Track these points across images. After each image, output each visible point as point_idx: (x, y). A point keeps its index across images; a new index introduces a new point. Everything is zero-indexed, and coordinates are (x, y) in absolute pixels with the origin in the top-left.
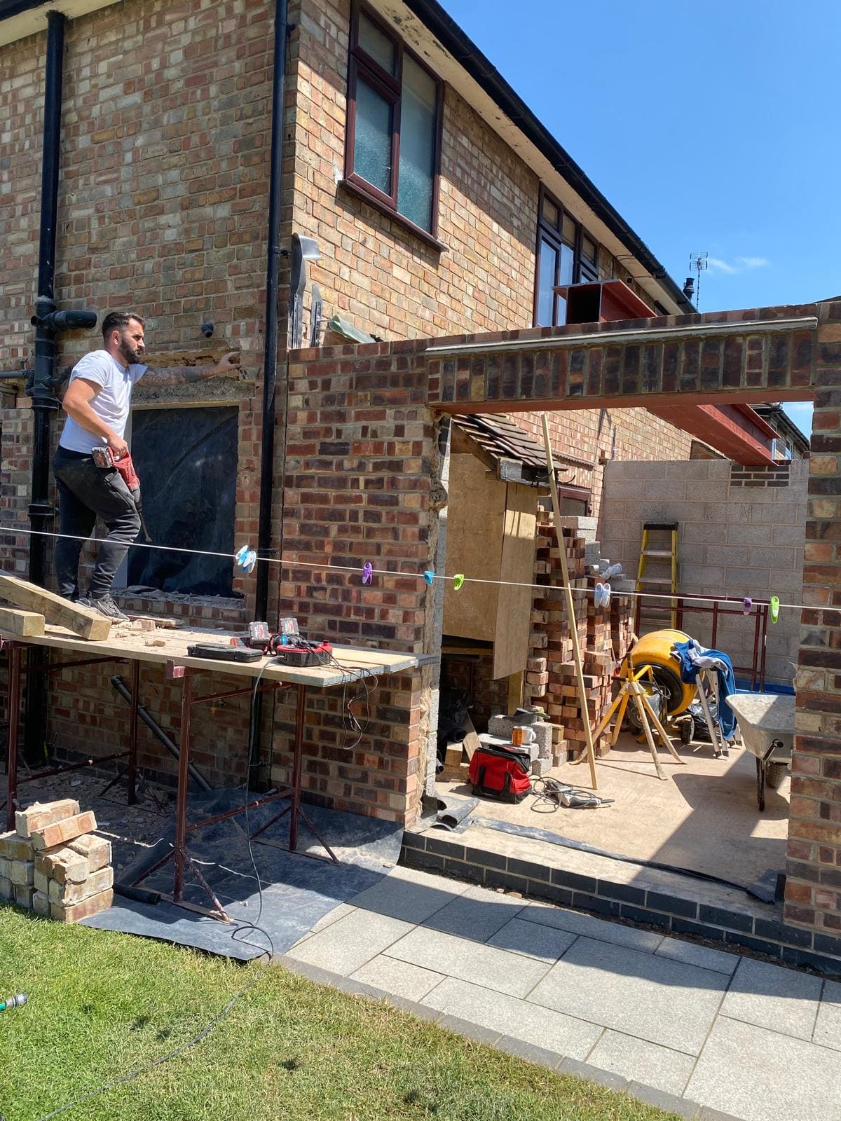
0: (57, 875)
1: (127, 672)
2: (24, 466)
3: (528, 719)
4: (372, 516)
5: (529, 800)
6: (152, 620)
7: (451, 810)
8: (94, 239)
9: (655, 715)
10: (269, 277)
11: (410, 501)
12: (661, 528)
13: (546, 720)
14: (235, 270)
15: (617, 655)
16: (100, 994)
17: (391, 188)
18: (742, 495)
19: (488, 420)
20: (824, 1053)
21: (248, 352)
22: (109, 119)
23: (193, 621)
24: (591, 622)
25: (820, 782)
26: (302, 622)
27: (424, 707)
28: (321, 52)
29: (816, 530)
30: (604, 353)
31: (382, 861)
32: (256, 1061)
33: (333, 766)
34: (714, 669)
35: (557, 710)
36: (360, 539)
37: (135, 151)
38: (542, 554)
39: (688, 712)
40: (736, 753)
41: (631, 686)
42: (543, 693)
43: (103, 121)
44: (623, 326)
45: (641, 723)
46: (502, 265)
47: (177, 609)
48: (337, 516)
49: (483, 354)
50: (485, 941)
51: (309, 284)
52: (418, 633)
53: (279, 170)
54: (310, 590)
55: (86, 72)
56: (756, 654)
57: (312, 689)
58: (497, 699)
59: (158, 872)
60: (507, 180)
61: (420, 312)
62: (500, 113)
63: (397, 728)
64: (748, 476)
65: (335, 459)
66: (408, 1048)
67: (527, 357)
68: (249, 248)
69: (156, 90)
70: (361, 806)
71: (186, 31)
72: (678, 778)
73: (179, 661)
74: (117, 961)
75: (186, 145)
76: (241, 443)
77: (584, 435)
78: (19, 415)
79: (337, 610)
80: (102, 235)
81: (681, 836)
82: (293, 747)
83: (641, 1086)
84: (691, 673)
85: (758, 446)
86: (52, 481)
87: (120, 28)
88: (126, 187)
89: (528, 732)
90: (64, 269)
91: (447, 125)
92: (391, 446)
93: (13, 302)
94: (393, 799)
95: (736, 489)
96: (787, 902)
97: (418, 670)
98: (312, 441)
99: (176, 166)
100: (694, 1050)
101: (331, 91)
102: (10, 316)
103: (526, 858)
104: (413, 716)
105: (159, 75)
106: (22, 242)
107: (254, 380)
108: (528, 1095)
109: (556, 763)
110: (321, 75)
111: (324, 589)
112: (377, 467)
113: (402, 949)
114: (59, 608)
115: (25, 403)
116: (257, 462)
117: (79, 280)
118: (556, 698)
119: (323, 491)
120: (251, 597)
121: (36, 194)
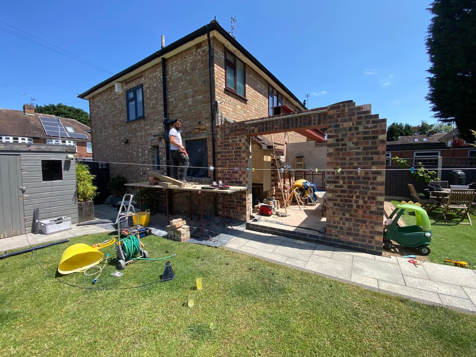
0: (179, 233)
1: (188, 194)
2: (164, 153)
3: (271, 200)
4: (236, 159)
5: (272, 216)
6: (193, 183)
7: (256, 218)
8: (175, 105)
9: (299, 198)
10: (211, 110)
11: (243, 155)
12: (300, 158)
13: (275, 200)
14: (204, 109)
15: (291, 185)
16: (190, 254)
17: (235, 88)
18: (318, 149)
19: (259, 137)
20: (334, 260)
21: (208, 126)
22: (176, 79)
23: (201, 183)
24: (284, 179)
25: (332, 207)
26: (223, 182)
27: (249, 198)
28: (218, 61)
29: (329, 155)
30: (282, 121)
31: (243, 229)
32: (221, 264)
33: (231, 210)
34: (312, 187)
35: (278, 197)
36: (233, 164)
37: (182, 85)
38: (273, 165)
39: (307, 197)
40: (318, 205)
41: (293, 192)
42: (274, 194)
43: (175, 80)
44: (286, 115)
45: (296, 199)
46: (261, 102)
47: (198, 181)
48: (228, 159)
49: (256, 123)
50: (264, 243)
51: (220, 111)
52: (247, 182)
53: (212, 87)
54: (224, 175)
55: (170, 70)
56: (322, 184)
57: (226, 194)
58: (264, 196)
59: (198, 233)
60: (261, 83)
61: (243, 115)
62: (258, 69)
63: (244, 202)
64: (319, 144)
65: (227, 147)
66: (249, 261)
67: (266, 123)
68: (207, 104)
69: (185, 72)
70: (238, 218)
71: (190, 59)
72: (305, 210)
73: (200, 190)
74: (192, 248)
75: (192, 83)
76: (208, 146)
77: (281, 138)
78: (162, 143)
79: (230, 179)
80: (176, 104)
81: (305, 221)
82: (223, 207)
83: (295, 266)
84: (307, 188)
85: (321, 138)
86: (170, 156)
87: (176, 60)
88: (180, 94)
89: (272, 202)
90: (169, 112)
91: (247, 72)
92: (239, 144)
93: (159, 119)
94: (244, 216)
95: (316, 147)
96: (327, 233)
97: (247, 190)
98: (222, 144)
99: (190, 88)
100: (307, 260)
101: (221, 69)
102: (159, 122)
103: (271, 227)
104: (247, 199)
105: (185, 69)
106: (160, 107)
107: (210, 132)
108: (273, 268)
109: (278, 208)
110: (219, 66)
111: (227, 175)
112: (236, 148)
113: (248, 244)
114: (175, 181)
115: (163, 140)
116: (212, 149)
117: (172, 114)
118: (277, 195)
119: (225, 154)
120: (212, 177)
121: (162, 96)
